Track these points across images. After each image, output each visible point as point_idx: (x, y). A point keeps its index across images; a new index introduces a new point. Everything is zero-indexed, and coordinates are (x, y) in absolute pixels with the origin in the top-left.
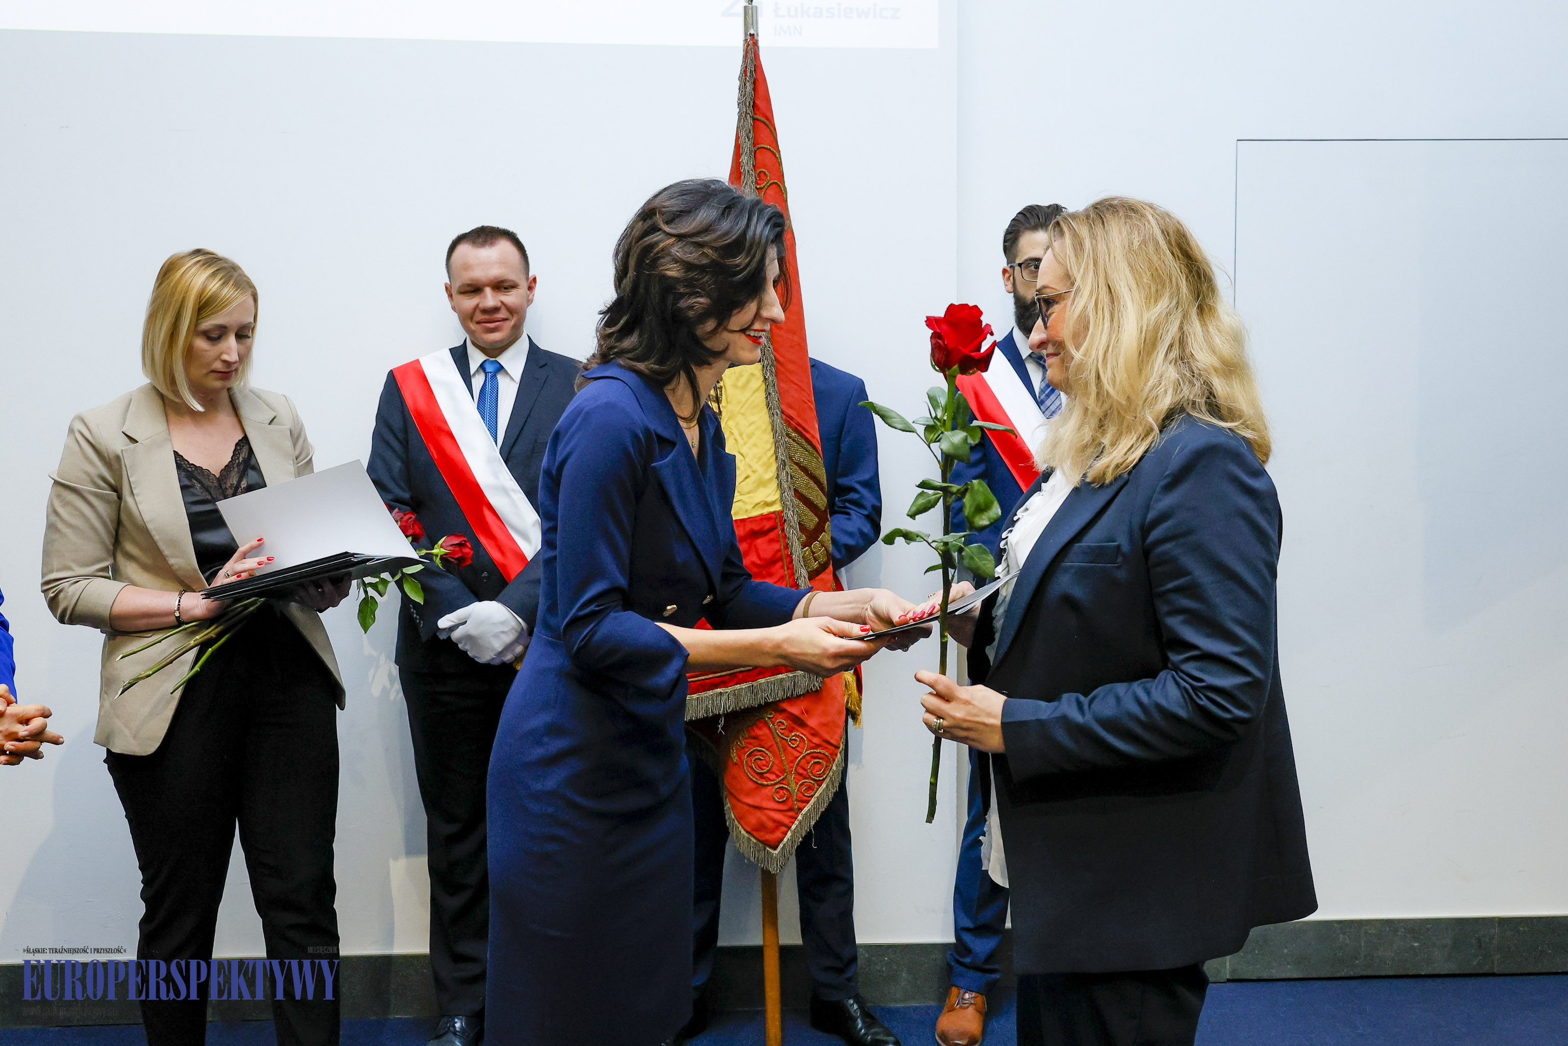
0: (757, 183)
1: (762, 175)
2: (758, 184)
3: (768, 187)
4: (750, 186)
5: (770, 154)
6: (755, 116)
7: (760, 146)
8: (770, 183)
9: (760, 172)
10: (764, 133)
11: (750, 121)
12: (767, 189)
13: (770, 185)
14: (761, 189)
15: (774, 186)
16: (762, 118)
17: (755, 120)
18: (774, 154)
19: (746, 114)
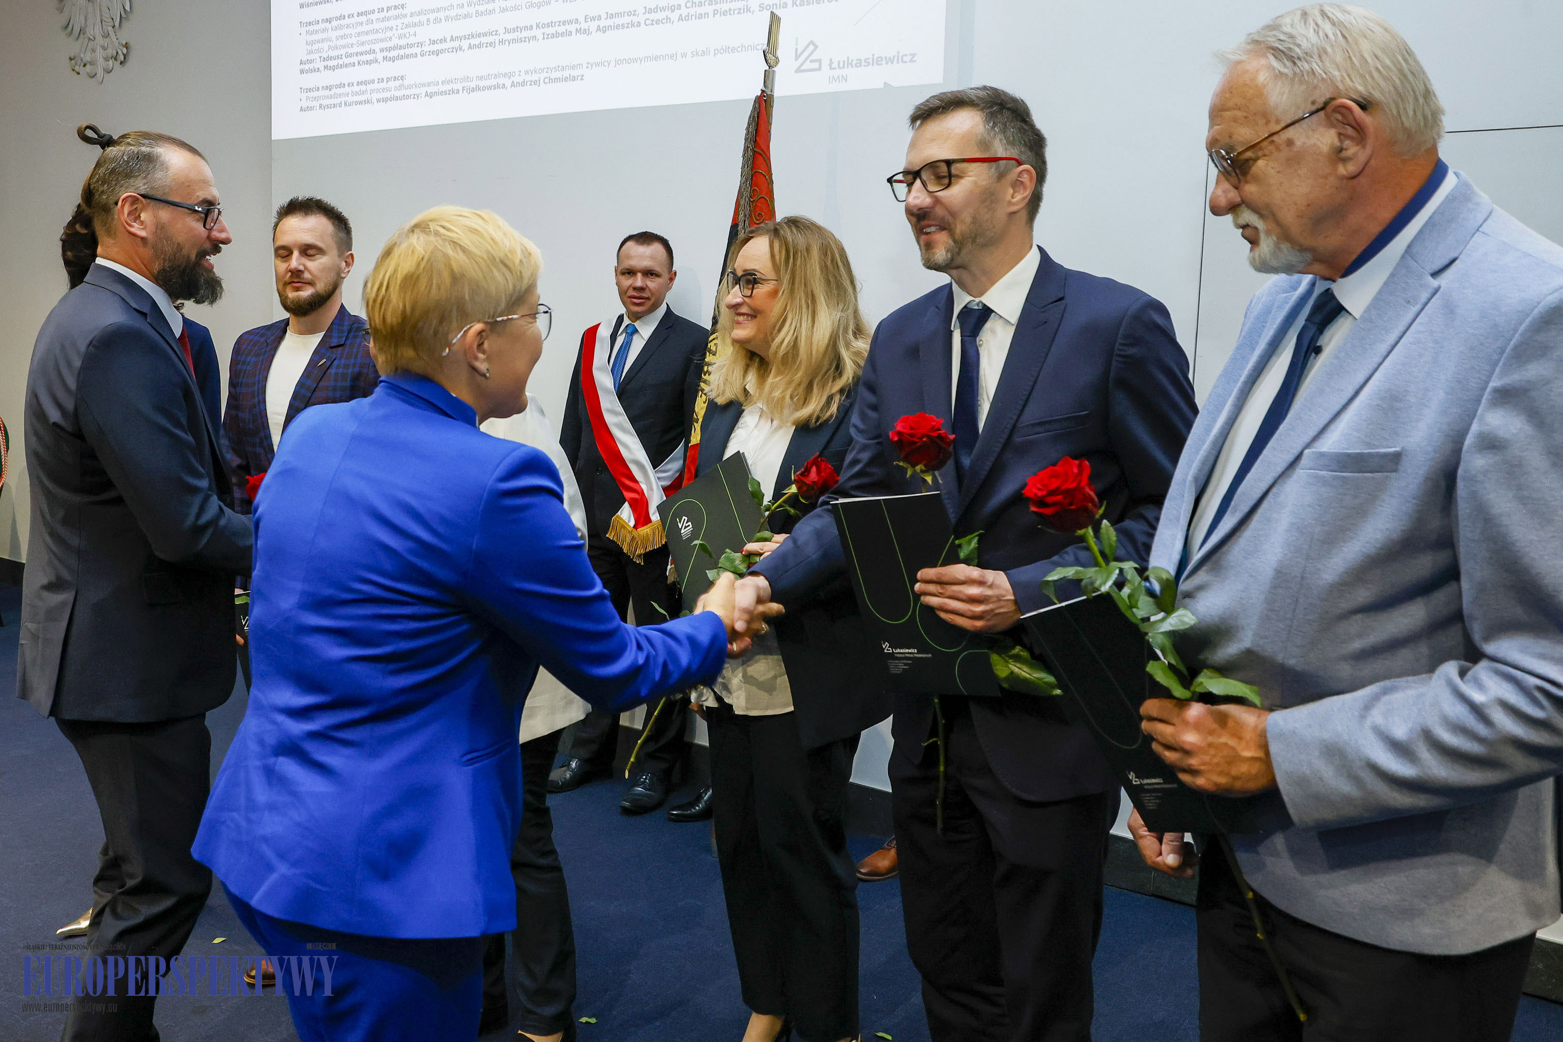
0: (750, 196)
1: (756, 192)
2: (753, 198)
3: (758, 200)
4: (745, 199)
5: (762, 176)
6: (756, 149)
7: (758, 171)
8: (759, 197)
9: (754, 189)
10: (761, 160)
11: (750, 153)
14: (754, 201)
15: (762, 200)
16: (758, 150)
17: (755, 153)
18: (765, 177)
19: (748, 147)
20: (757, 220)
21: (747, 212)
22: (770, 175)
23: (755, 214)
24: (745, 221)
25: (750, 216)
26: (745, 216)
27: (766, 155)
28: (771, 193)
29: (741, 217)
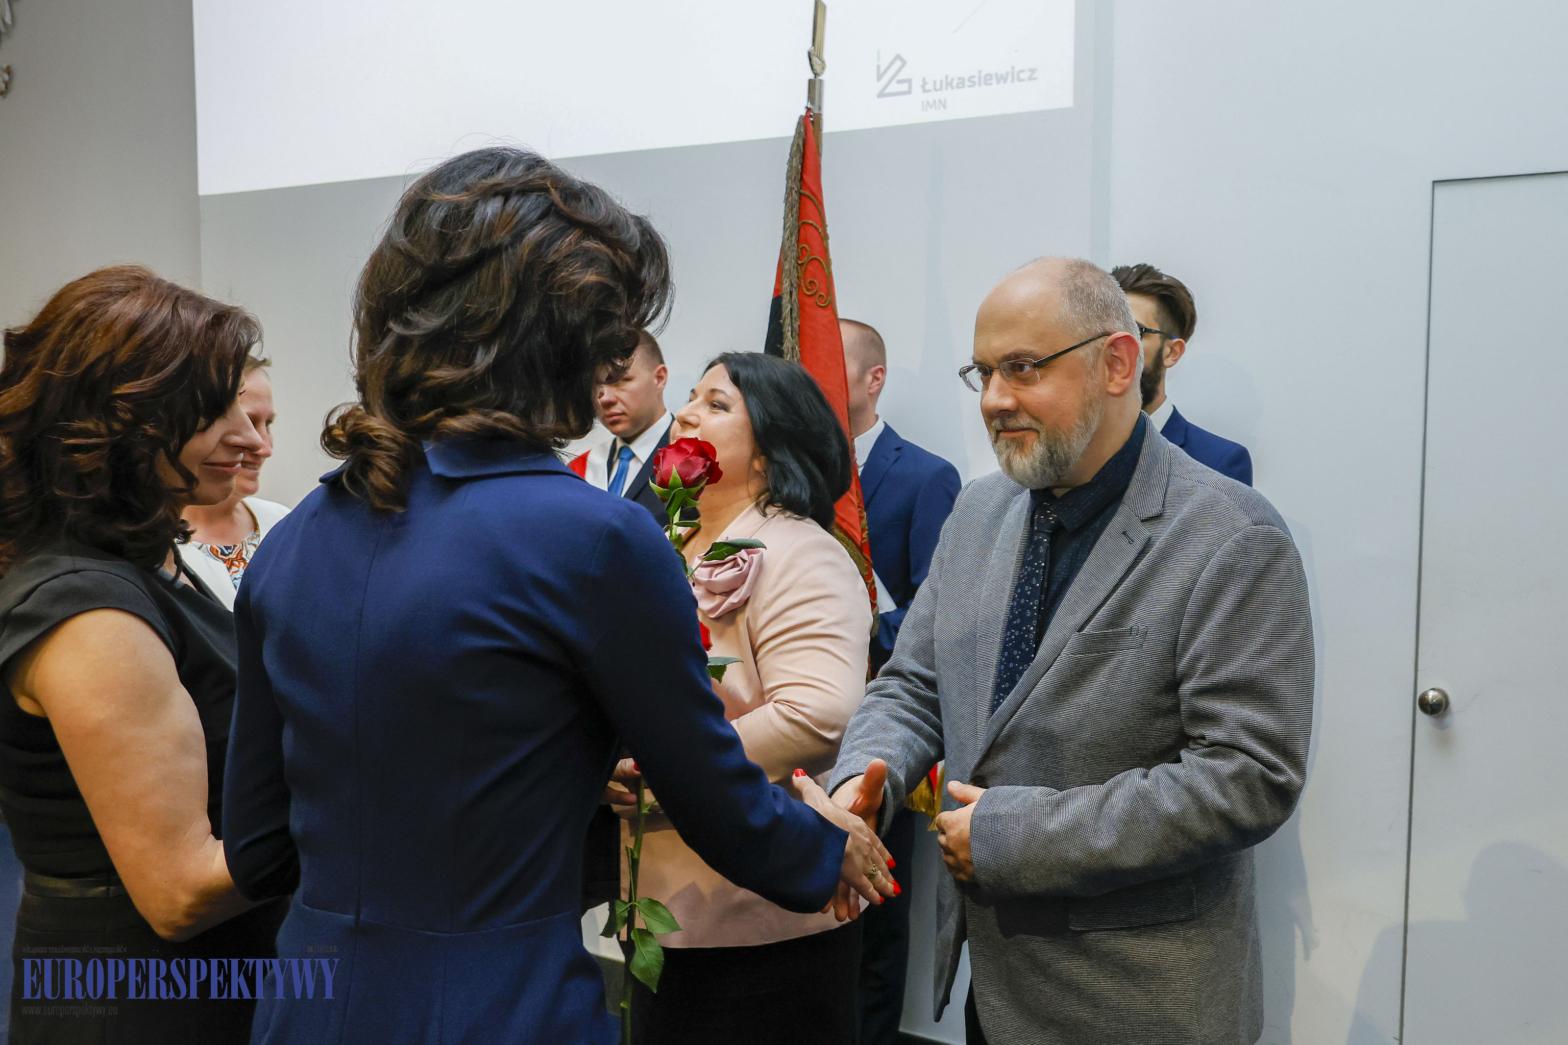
0: (799, 258)
1: (804, 251)
2: (801, 260)
3: (809, 262)
4: (791, 262)
5: (813, 228)
6: (802, 191)
7: (805, 221)
8: (810, 258)
9: (803, 247)
10: (810, 207)
11: (796, 196)
12: (807, 264)
13: (812, 259)
14: (801, 265)
15: (815, 263)
16: (807, 193)
17: (801, 195)
18: (817, 229)
19: (792, 189)
20: (808, 290)
21: (795, 280)
22: (824, 226)
23: (804, 282)
24: (791, 293)
25: (799, 286)
26: (792, 285)
27: (818, 199)
28: (825, 251)
29: (786, 285)
